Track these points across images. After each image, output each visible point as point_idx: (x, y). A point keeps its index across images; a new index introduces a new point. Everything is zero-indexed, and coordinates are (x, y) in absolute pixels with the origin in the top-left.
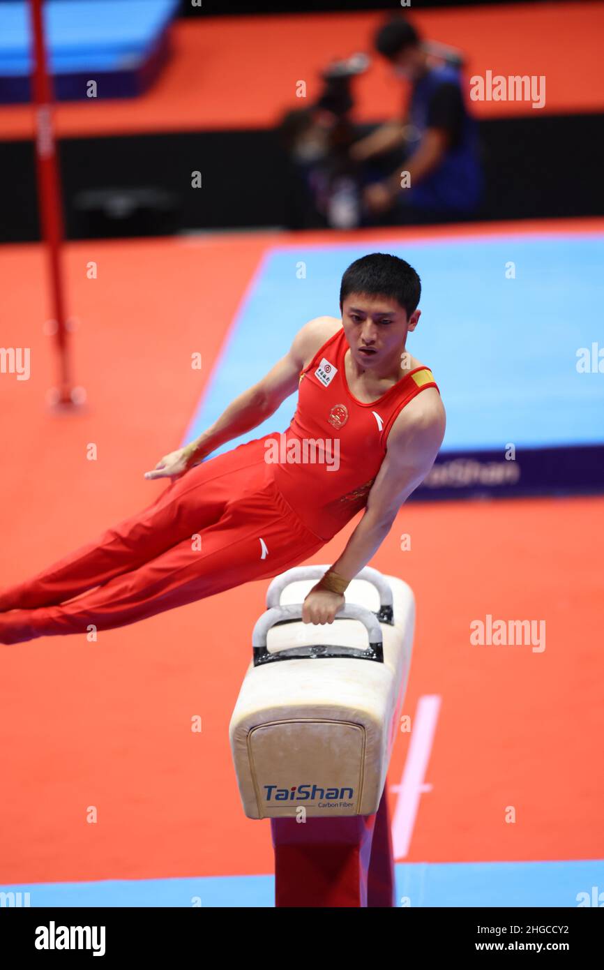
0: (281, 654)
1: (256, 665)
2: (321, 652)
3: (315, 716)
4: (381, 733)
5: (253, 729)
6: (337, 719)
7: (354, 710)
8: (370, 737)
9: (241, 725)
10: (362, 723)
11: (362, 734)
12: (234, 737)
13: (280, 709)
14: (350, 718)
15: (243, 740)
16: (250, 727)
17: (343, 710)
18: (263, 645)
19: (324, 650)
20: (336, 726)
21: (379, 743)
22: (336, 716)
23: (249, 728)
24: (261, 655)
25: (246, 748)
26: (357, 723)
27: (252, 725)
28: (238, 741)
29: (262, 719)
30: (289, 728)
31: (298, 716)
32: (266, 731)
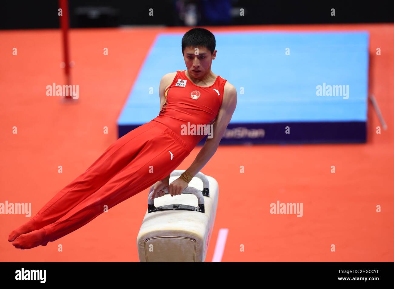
0: (160, 208)
1: (149, 213)
2: (176, 208)
3: (174, 235)
4: (203, 243)
5: (147, 240)
6: (184, 236)
7: (192, 233)
8: (198, 244)
9: (142, 238)
10: (195, 238)
11: (194, 243)
12: (139, 243)
13: (159, 232)
14: (189, 236)
15: (143, 245)
16: (146, 240)
17: (186, 233)
18: (153, 204)
19: (179, 207)
20: (183, 240)
21: (202, 247)
22: (183, 235)
23: (145, 239)
24: (152, 208)
25: (144, 248)
26: (192, 239)
27: (147, 238)
28: (141, 245)
29: (151, 236)
30: (163, 240)
31: (166, 235)
32: (153, 241)
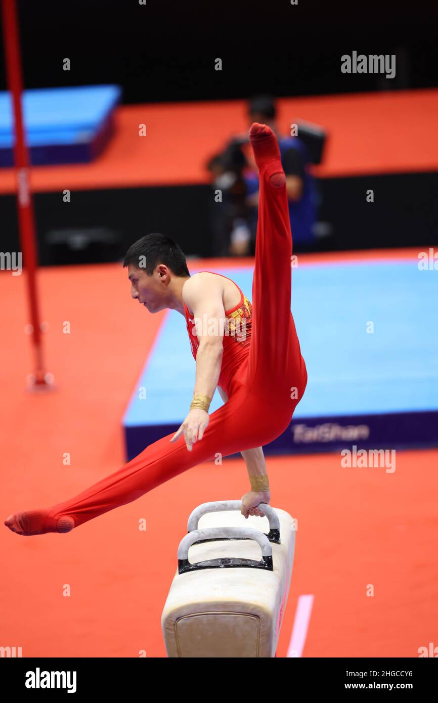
0: (198, 565)
1: (180, 573)
2: (227, 563)
3: (224, 609)
4: (271, 621)
5: (178, 619)
6: (240, 611)
7: (252, 605)
8: (263, 624)
9: (170, 617)
10: (258, 614)
11: (258, 623)
12: (165, 624)
13: (198, 605)
14: (249, 611)
15: (172, 627)
16: (177, 618)
17: (244, 605)
18: (185, 559)
19: (230, 562)
20: (238, 617)
21: (270, 628)
22: (239, 609)
23: (175, 618)
24: (184, 566)
25: (173, 633)
26: (254, 615)
27: (178, 616)
28: (168, 628)
29: (185, 612)
30: (205, 619)
31: (211, 610)
32: (188, 621)
